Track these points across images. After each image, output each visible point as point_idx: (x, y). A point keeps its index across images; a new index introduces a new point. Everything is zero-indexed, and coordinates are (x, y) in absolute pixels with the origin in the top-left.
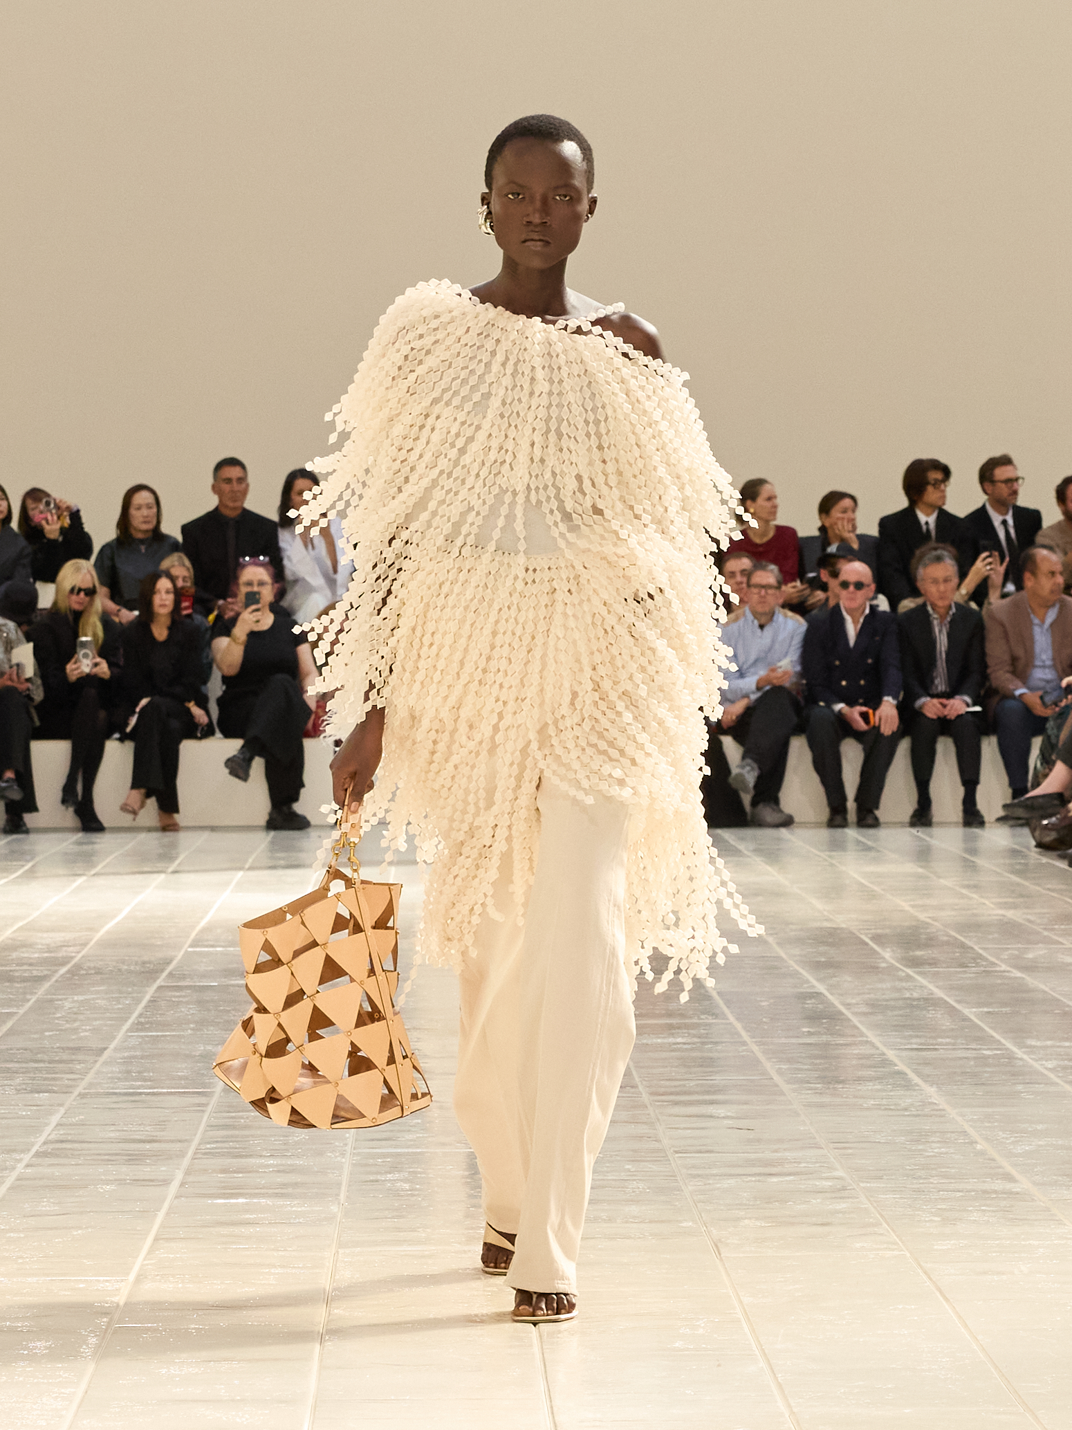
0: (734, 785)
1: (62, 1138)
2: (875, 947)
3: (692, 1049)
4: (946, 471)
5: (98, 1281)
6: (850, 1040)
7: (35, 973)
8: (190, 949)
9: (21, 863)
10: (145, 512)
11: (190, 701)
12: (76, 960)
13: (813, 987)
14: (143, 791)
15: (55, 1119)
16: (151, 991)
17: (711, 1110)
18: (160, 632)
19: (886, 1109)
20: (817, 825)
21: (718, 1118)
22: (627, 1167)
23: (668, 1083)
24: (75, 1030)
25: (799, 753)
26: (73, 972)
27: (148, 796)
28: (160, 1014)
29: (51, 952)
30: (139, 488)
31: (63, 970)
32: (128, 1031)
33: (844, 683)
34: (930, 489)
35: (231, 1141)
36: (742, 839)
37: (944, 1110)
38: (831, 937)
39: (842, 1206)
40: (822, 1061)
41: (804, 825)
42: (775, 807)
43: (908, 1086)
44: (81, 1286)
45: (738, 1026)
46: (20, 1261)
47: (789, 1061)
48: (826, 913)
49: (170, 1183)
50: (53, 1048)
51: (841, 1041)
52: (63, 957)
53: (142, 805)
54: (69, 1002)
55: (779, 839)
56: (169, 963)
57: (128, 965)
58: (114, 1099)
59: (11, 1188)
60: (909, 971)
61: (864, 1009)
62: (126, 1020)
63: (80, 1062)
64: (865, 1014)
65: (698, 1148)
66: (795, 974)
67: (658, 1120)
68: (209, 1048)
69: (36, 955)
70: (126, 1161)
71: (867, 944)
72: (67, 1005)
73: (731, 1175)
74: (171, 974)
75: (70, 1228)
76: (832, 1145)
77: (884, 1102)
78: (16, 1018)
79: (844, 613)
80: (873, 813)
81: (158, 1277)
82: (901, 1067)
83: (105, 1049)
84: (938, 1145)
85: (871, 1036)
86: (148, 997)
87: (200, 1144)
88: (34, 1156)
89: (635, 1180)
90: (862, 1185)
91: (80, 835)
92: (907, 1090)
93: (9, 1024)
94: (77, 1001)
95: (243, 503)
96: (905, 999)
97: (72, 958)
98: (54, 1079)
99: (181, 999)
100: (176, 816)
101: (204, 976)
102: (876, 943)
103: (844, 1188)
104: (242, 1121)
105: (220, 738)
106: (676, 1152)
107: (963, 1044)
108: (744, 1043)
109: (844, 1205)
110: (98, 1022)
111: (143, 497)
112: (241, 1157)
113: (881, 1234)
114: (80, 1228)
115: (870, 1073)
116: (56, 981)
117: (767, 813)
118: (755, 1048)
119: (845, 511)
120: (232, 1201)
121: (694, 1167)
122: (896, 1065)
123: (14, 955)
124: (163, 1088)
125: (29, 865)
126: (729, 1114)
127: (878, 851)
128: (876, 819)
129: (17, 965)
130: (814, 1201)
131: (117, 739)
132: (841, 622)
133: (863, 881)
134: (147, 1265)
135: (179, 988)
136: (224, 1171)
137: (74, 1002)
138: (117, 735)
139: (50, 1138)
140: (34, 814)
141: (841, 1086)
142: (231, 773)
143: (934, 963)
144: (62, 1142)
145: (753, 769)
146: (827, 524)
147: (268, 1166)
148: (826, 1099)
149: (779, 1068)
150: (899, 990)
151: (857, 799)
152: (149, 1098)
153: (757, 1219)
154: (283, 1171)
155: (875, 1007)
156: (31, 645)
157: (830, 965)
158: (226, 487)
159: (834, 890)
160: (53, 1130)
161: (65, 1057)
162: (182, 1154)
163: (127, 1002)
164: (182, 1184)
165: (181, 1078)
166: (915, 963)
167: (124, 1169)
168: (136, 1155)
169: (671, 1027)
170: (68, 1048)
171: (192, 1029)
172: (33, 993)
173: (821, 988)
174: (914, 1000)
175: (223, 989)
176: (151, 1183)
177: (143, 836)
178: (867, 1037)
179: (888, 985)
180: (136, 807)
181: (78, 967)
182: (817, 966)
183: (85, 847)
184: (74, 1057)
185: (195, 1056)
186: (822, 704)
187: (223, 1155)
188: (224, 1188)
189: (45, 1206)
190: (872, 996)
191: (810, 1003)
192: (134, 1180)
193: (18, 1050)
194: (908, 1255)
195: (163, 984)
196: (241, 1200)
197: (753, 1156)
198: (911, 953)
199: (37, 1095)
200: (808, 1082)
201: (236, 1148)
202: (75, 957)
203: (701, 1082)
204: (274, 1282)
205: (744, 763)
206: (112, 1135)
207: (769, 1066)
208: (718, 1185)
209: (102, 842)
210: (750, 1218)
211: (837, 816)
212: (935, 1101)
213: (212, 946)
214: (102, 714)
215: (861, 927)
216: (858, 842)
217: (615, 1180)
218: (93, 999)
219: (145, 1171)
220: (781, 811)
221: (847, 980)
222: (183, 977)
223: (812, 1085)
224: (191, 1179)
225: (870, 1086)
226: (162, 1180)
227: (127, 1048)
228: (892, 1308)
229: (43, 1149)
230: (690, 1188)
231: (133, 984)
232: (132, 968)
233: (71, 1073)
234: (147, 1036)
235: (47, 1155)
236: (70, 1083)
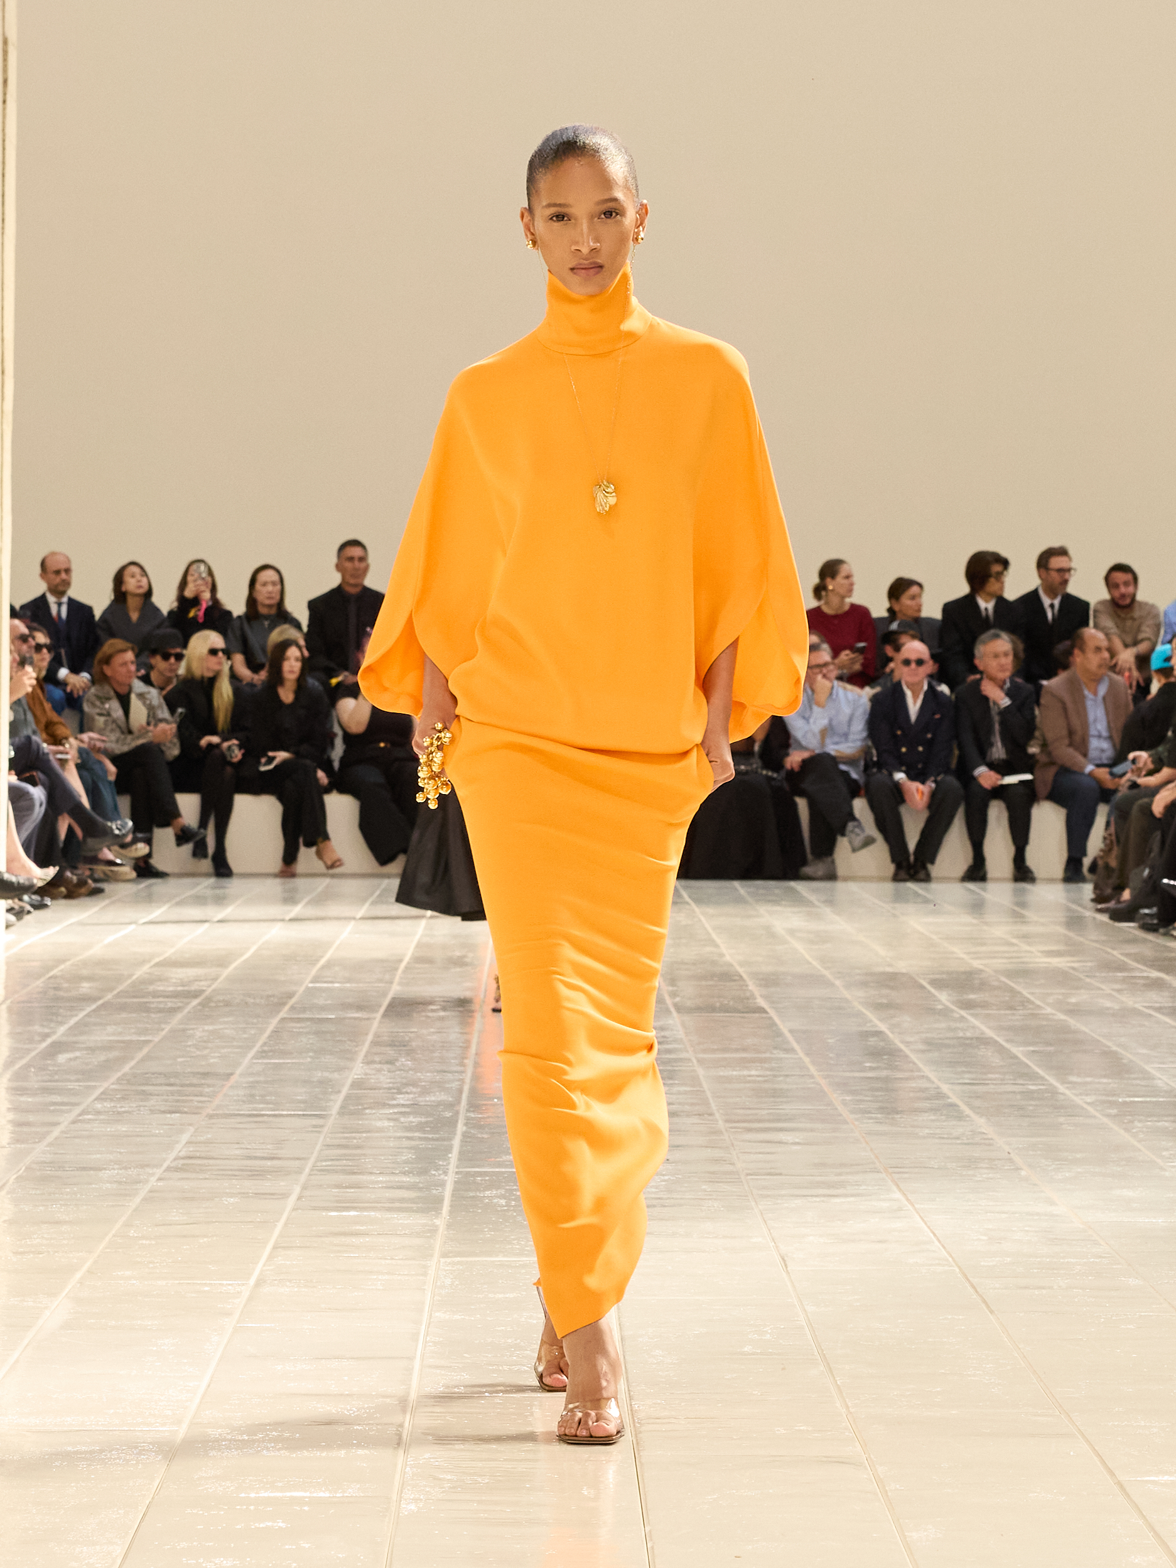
1: (191, 1154)
2: (933, 990)
3: (765, 1081)
4: (1005, 563)
5: (222, 1285)
6: (907, 1074)
7: (169, 1005)
8: (311, 985)
9: (158, 906)
10: (270, 588)
12: (207, 993)
13: (876, 1025)
15: (185, 1137)
16: (274, 1023)
17: (782, 1136)
18: (287, 695)
19: (940, 1138)
20: (881, 879)
21: (787, 1143)
22: (704, 1187)
23: (742, 1111)
24: (205, 1057)
26: (203, 1005)
28: (282, 1043)
29: (183, 986)
30: (265, 567)
31: (195, 1002)
32: (254, 1057)
33: (904, 750)
34: (992, 580)
35: (346, 1160)
36: (814, 891)
37: (992, 1139)
38: (891, 980)
39: (898, 1225)
40: (883, 1094)
43: (961, 1117)
44: (206, 1289)
45: (807, 1060)
46: (151, 1265)
47: (853, 1092)
48: (888, 959)
49: (288, 1197)
50: (184, 1073)
51: (899, 1075)
52: (195, 991)
54: (200, 1031)
56: (291, 997)
57: (254, 998)
58: (239, 1119)
59: (145, 1199)
60: (963, 1013)
61: (921, 1047)
62: (250, 1048)
63: (209, 1086)
64: (923, 1051)
65: (769, 1171)
66: (859, 1014)
67: (733, 1145)
68: (326, 1074)
69: (171, 989)
70: (249, 1176)
71: (922, 987)
73: (797, 1196)
74: (293, 1008)
75: (197, 1236)
76: (890, 1170)
77: (938, 1131)
78: (151, 1045)
79: (905, 688)
81: (276, 1282)
82: (954, 1099)
83: (232, 1074)
84: (986, 1171)
85: (927, 1071)
86: (271, 1028)
87: (316, 1162)
88: (164, 1171)
89: (709, 1199)
92: (960, 1121)
93: (145, 1050)
94: (207, 1031)
95: (363, 579)
96: (959, 1038)
97: (204, 991)
98: (186, 1101)
99: (301, 1030)
101: (323, 1008)
102: (935, 988)
103: (900, 1209)
104: (355, 1141)
106: (748, 1175)
107: (1010, 1079)
108: (812, 1077)
109: (900, 1225)
110: (225, 1050)
111: (268, 576)
112: (354, 1173)
113: (933, 1251)
114: (205, 1236)
115: (926, 1104)
116: (189, 1012)
118: (823, 1082)
119: (912, 596)
120: (344, 1213)
121: (765, 1188)
122: (948, 1098)
123: (151, 988)
124: (282, 1110)
126: (797, 1140)
127: (936, 904)
129: (153, 997)
130: (873, 1220)
132: (903, 696)
133: (923, 930)
134: (267, 1270)
135: (299, 1020)
136: (338, 1186)
137: (203, 1031)
139: (180, 1154)
141: (899, 1116)
143: (984, 1005)
144: (191, 1158)
146: (896, 608)
147: (378, 1182)
148: (886, 1128)
149: (843, 1100)
150: (955, 1029)
152: (271, 1119)
153: (821, 1236)
154: (392, 1188)
155: (932, 1045)
157: (891, 1006)
158: (348, 565)
159: (895, 938)
160: (183, 1147)
161: (195, 1081)
162: (300, 1171)
163: (253, 1032)
164: (299, 1198)
165: (300, 1102)
166: (968, 1005)
167: (247, 1183)
168: (257, 1171)
169: (743, 1060)
170: (198, 1073)
171: (310, 1057)
172: (167, 1023)
173: (883, 1027)
174: (968, 1039)
175: (339, 1021)
176: (273, 1197)
178: (924, 1072)
179: (943, 1025)
181: (209, 999)
182: (878, 1007)
183: (216, 891)
184: (203, 1081)
185: (314, 1082)
186: (885, 771)
187: (337, 1172)
188: (337, 1201)
189: (175, 1216)
190: (929, 1035)
191: (872, 1041)
192: (256, 1194)
193: (153, 1074)
194: (958, 1270)
195: (285, 1016)
196: (352, 1213)
197: (819, 1179)
198: (965, 997)
199: (169, 1116)
200: (870, 1112)
201: (349, 1166)
202: (207, 990)
203: (771, 1111)
204: (381, 1288)
206: (237, 1152)
207: (836, 1097)
208: (786, 1205)
209: (232, 886)
210: (814, 1235)
211: (901, 871)
212: (985, 1131)
213: (332, 982)
215: (921, 972)
217: (693, 1199)
218: (222, 1029)
219: (266, 1185)
221: (906, 1020)
222: (304, 1010)
223: (873, 1115)
224: (307, 1193)
225: (926, 1117)
226: (282, 1194)
227: (252, 1074)
228: (941, 1318)
229: (173, 1165)
230: (760, 1207)
231: (258, 1016)
232: (258, 1001)
233: (201, 1096)
234: (270, 1063)
235: (177, 1169)
236: (200, 1105)
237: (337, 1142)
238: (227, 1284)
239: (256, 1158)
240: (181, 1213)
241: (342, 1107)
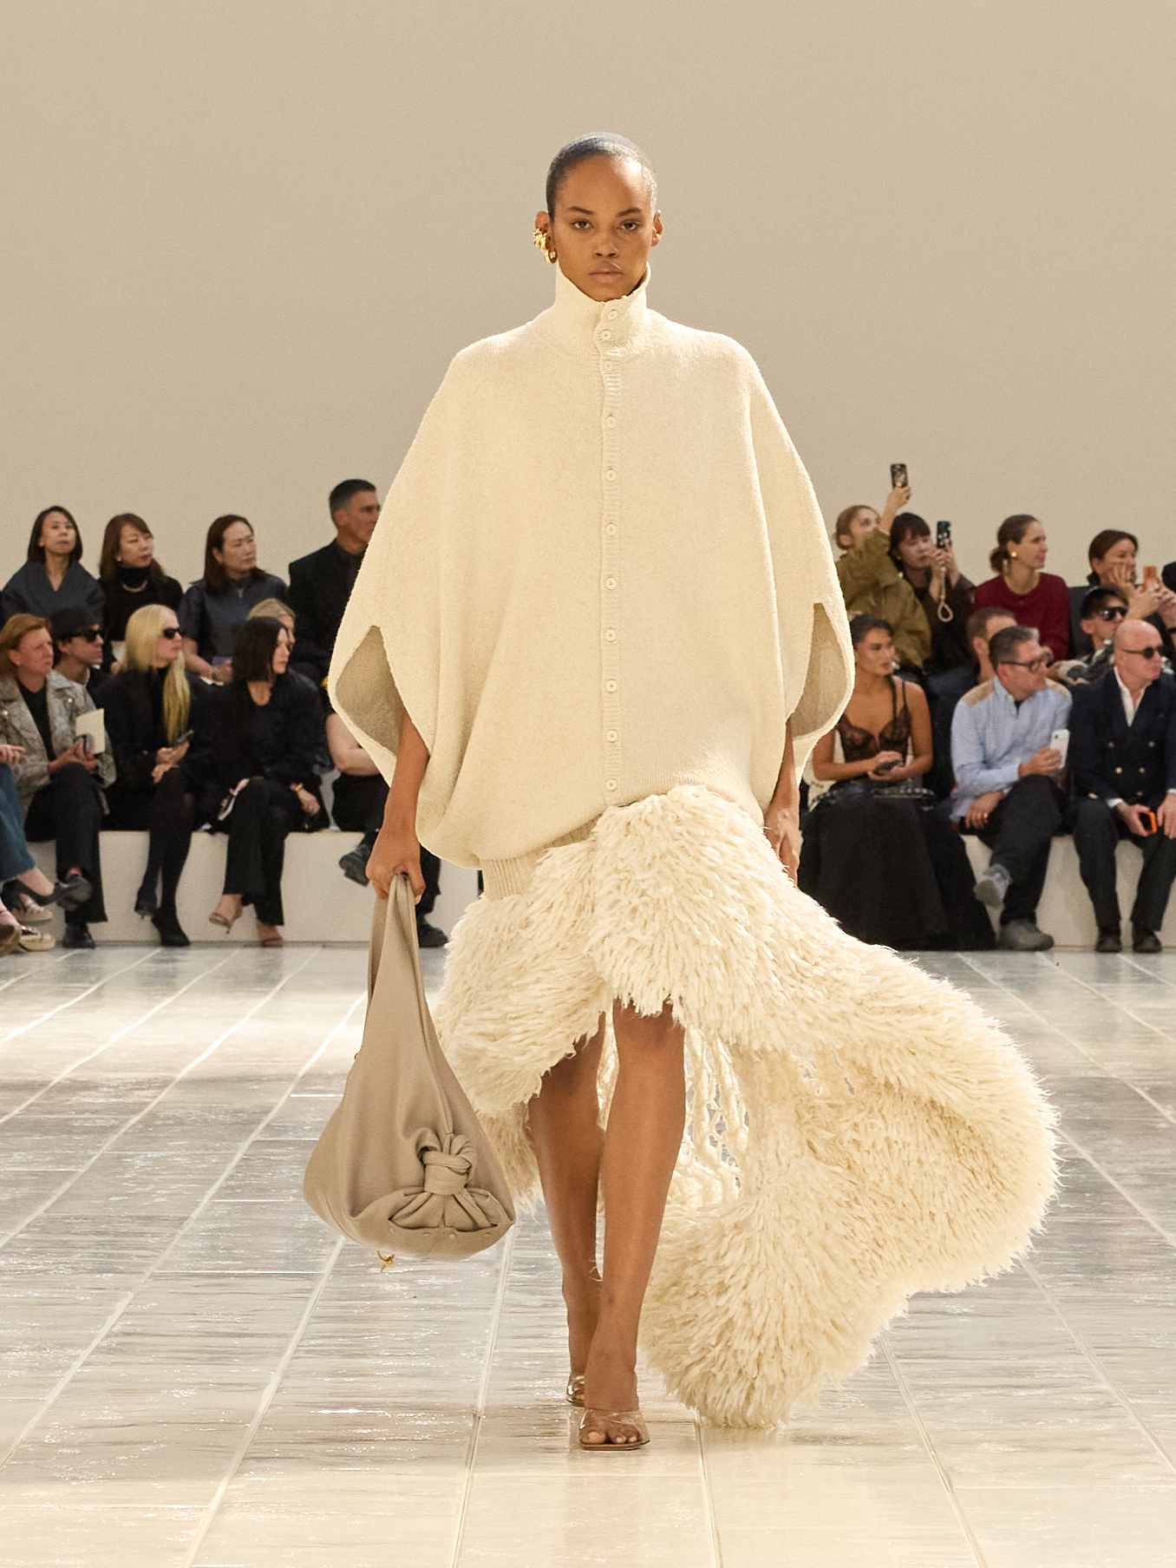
0: (979, 897)
1: (130, 1329)
2: (1152, 1103)
5: (172, 1509)
6: (1117, 1219)
7: (99, 1123)
8: (293, 1095)
9: (86, 985)
11: (298, 783)
12: (151, 1107)
13: (1075, 1152)
14: (238, 896)
15: (120, 1307)
16: (244, 1147)
17: (943, 1305)
18: (261, 697)
19: (1163, 1307)
20: (1084, 949)
21: (952, 1314)
24: (148, 1195)
25: (1063, 858)
26: (148, 1122)
27: (245, 902)
28: (255, 1176)
29: (120, 1096)
31: (134, 1119)
32: (214, 1197)
33: (1119, 770)
35: (343, 1337)
36: (988, 965)
38: (1097, 1090)
39: (1106, 1427)
40: (1085, 1246)
41: (1068, 949)
42: (1030, 925)
44: (151, 1515)
48: (1091, 1060)
49: (264, 1388)
50: (119, 1216)
51: (1107, 1220)
52: (134, 1103)
53: (238, 914)
54: (140, 1160)
55: (1035, 966)
56: (267, 1113)
57: (216, 1114)
58: (196, 1281)
59: (65, 1392)
61: (1139, 1181)
62: (210, 1183)
63: (154, 1235)
64: (1137, 1186)
65: (926, 1352)
69: (101, 1101)
70: (209, 1359)
71: (1142, 1099)
72: (139, 1163)
73: (967, 1387)
74: (269, 1127)
75: (138, 1443)
76: (1095, 1351)
77: (1161, 1297)
78: (74, 1179)
79: (1121, 683)
80: (1153, 935)
81: (246, 1506)
83: (185, 1219)
85: (1147, 1214)
86: (239, 1155)
87: (301, 1340)
88: (93, 1352)
90: (1130, 1401)
91: (159, 950)
93: (66, 1186)
94: (151, 1159)
97: (146, 1104)
98: (122, 1256)
99: (281, 1158)
100: (279, 928)
101: (311, 1128)
102: (1154, 1099)
103: (1109, 1405)
104: (356, 1311)
105: (336, 831)
106: (898, 1357)
109: (1108, 1427)
110: (176, 1186)
112: (351, 1356)
113: (1154, 1464)
114: (150, 1443)
115: (1145, 1260)
116: (126, 1133)
117: (1020, 933)
119: (1123, 555)
120: (341, 1411)
121: (921, 1376)
124: (256, 1269)
125: (95, 987)
126: (965, 1310)
127: (1160, 983)
128: (1157, 942)
129: (77, 1112)
130: (1071, 1421)
131: (207, 831)
133: (1138, 1019)
134: (234, 1490)
135: (279, 1144)
136: (332, 1374)
137: (146, 1159)
138: (207, 826)
139: (114, 1329)
140: (102, 925)
141: (1106, 1277)
142: (347, 875)
144: (128, 1334)
145: (1004, 877)
146: (1099, 571)
147: (387, 1368)
148: (1088, 1293)
151: (1133, 918)
152: (239, 1280)
153: (999, 1442)
154: (407, 1375)
156: (102, 711)
157: (1095, 1124)
159: (1103, 1031)
160: (118, 1320)
161: (134, 1228)
162: (280, 1353)
163: (214, 1161)
164: (279, 1390)
165: (279, 1257)
167: (207, 1369)
168: (220, 1352)
170: (139, 1218)
171: (294, 1195)
172: (95, 1148)
173: (1084, 1153)
176: (241, 1388)
177: (237, 952)
178: (1139, 1215)
180: (229, 918)
181: (153, 1115)
182: (1080, 1127)
183: (164, 966)
184: (146, 1229)
185: (299, 1229)
186: (1093, 796)
187: (330, 1354)
188: (332, 1395)
189: (107, 1416)
190: (1148, 1164)
191: (1070, 1173)
192: (219, 1384)
193: (76, 1218)
195: (259, 1138)
196: (353, 1411)
197: (997, 1363)
199: (98, 1276)
200: (1066, 1272)
201: (347, 1345)
202: (150, 1103)
204: (391, 1514)
205: (992, 869)
206: (192, 1327)
208: (950, 1400)
209: (186, 959)
210: (990, 1441)
211: (1107, 938)
213: (322, 1092)
214: (188, 798)
215: (1136, 1078)
216: (1134, 971)
218: (171, 1156)
219: (233, 1372)
220: (1037, 931)
221: (1116, 1144)
222: (285, 1131)
223: (1071, 1275)
224: (289, 1383)
225: (1144, 1277)
226: (255, 1385)
227: (213, 1219)
228: (1165, 1555)
229: (105, 1344)
230: (915, 1402)
231: (221, 1138)
232: (221, 1118)
233: (144, 1249)
234: (238, 1204)
235: (109, 1350)
236: (141, 1261)
237: (331, 1312)
238: (178, 1509)
239: (218, 1335)
240: (115, 1411)
241: (338, 1264)
